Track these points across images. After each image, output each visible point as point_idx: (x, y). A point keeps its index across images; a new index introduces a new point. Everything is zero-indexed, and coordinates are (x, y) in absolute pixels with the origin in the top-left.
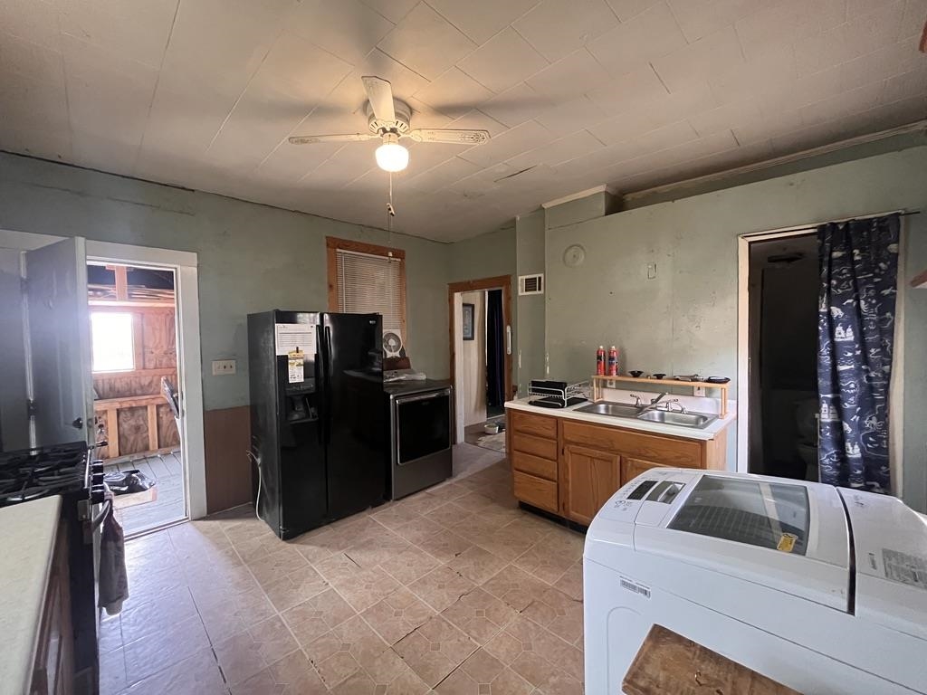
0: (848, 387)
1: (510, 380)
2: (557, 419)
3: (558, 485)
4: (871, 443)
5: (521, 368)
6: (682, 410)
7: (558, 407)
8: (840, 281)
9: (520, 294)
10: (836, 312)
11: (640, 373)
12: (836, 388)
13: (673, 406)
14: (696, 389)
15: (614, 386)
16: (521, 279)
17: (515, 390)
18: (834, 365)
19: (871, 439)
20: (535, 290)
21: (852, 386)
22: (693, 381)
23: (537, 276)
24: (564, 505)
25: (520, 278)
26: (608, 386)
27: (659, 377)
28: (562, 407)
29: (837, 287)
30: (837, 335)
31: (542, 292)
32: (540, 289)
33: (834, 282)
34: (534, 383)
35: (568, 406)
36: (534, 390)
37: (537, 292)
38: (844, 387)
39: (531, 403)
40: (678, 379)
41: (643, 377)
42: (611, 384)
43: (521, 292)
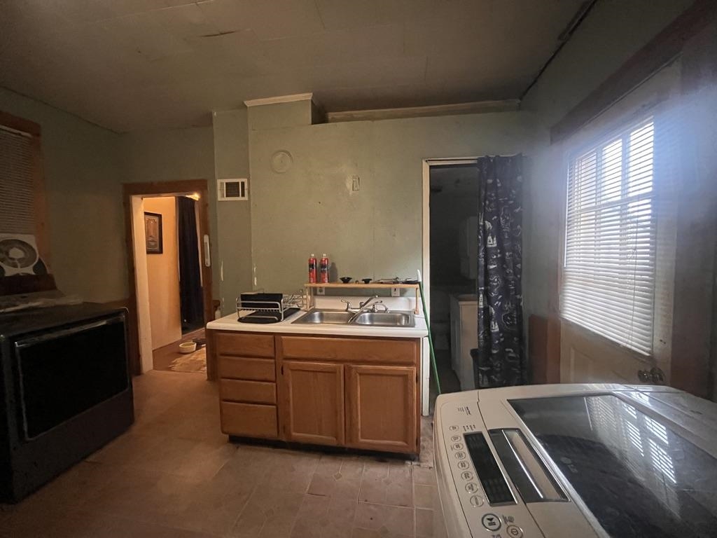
0: (494, 281)
1: (210, 295)
2: (275, 335)
3: (277, 408)
4: (509, 321)
5: (225, 282)
6: (386, 309)
7: (274, 321)
8: (490, 202)
9: (219, 199)
10: (489, 225)
11: (349, 279)
12: (487, 283)
13: (379, 307)
14: (393, 291)
15: (323, 293)
16: (221, 183)
17: (217, 305)
18: (486, 266)
19: (509, 318)
20: (238, 196)
21: (496, 280)
22: (394, 283)
23: (240, 181)
24: (284, 428)
25: (219, 181)
26: (318, 293)
27: (367, 281)
28: (279, 321)
29: (489, 206)
30: (488, 243)
31: (246, 198)
32: (243, 195)
33: (487, 202)
34: (244, 297)
35: (285, 318)
36: (244, 305)
37: (240, 198)
38: (491, 281)
39: (241, 320)
40: (382, 283)
41: (352, 283)
42: (321, 291)
43: (221, 196)
